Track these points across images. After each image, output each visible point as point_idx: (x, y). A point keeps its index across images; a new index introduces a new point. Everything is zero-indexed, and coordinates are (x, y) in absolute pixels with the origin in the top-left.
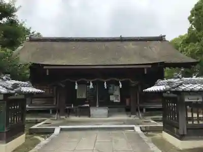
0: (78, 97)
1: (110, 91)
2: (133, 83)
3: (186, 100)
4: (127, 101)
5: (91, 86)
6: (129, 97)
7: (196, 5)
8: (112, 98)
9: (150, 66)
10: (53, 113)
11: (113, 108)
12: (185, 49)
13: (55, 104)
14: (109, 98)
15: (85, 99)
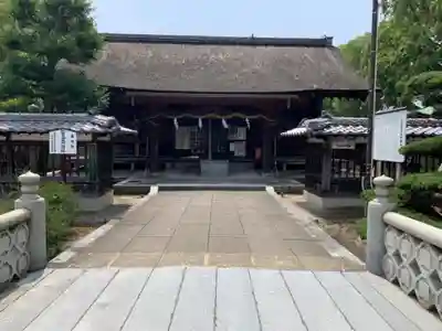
3: (334, 147)
5: (200, 125)
6: (260, 146)
8: (232, 147)
9: (296, 96)
14: (229, 147)
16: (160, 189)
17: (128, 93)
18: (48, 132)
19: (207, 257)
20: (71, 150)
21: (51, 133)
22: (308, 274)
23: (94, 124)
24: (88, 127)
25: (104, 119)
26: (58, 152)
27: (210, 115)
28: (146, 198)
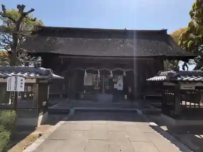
0: (85, 84)
1: (114, 80)
3: (182, 88)
8: (116, 86)
9: (152, 59)
14: (113, 86)
16: (76, 111)
17: (61, 57)
18: (7, 77)
21: (9, 78)
27: (104, 69)
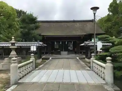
0: (55, 48)
1: (69, 45)
2: (78, 42)
3: (91, 48)
4: (76, 49)
5: (61, 43)
7: (111, 4)
8: (69, 48)
9: (84, 36)
10: (45, 54)
11: (70, 52)
12: (105, 25)
13: (46, 50)
14: (68, 48)
15: (58, 48)
16: (52, 58)
19: (62, 69)
20: (35, 50)
22: (80, 71)
23: (39, 44)
24: (38, 45)
25: (41, 43)
26: (32, 50)
27: (63, 41)
28: (49, 60)
